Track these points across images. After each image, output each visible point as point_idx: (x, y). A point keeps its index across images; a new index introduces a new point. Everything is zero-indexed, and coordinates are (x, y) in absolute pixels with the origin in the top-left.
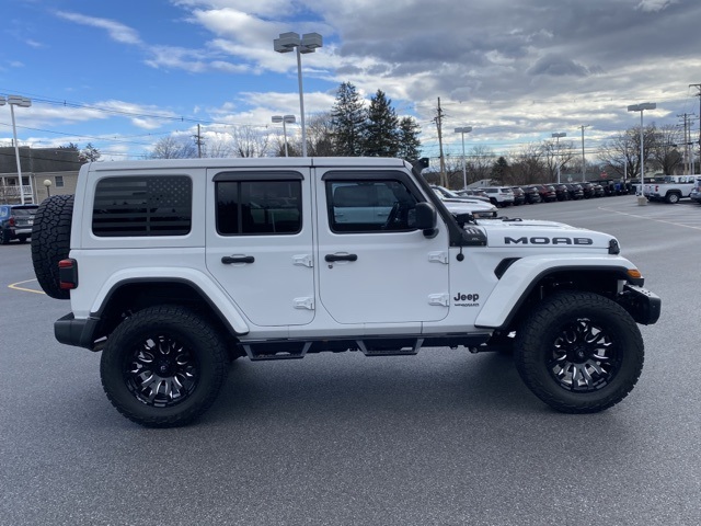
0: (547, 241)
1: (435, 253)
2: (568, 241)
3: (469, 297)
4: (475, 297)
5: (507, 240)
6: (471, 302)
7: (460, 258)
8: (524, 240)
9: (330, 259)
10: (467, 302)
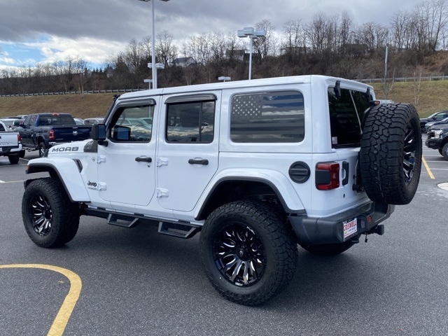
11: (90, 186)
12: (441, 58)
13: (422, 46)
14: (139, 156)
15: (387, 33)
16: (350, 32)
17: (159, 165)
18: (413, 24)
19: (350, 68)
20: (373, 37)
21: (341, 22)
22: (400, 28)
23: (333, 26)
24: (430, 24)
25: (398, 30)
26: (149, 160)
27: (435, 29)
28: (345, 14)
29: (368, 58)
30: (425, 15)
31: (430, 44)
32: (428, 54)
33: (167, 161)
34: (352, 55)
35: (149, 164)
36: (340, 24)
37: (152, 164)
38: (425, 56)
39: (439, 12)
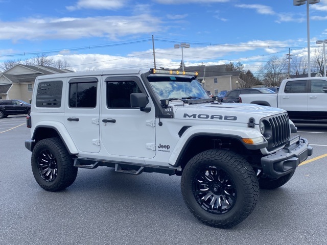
0: (207, 117)
1: (148, 121)
2: (221, 118)
3: (165, 147)
4: (168, 147)
5: (185, 115)
6: (166, 149)
7: (161, 124)
8: (194, 116)
9: (105, 121)
10: (164, 149)
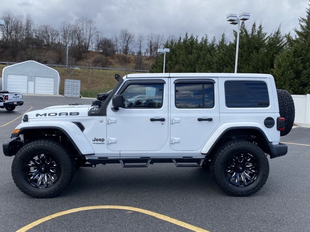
11: (96, 142)
12: (92, 56)
13: (80, 46)
14: (153, 118)
15: (58, 34)
16: (32, 29)
17: (173, 122)
18: (75, 32)
19: (35, 55)
20: (49, 36)
21: (25, 21)
22: (66, 33)
23: (19, 23)
24: (85, 34)
25: (65, 34)
26: (163, 120)
27: (88, 37)
28: (28, 16)
29: (47, 50)
30: (81, 27)
31: (85, 46)
32: (85, 52)
33: (180, 120)
34: (35, 46)
35: (162, 122)
36: (24, 23)
37: (166, 123)
38: (83, 53)
39: (89, 27)
